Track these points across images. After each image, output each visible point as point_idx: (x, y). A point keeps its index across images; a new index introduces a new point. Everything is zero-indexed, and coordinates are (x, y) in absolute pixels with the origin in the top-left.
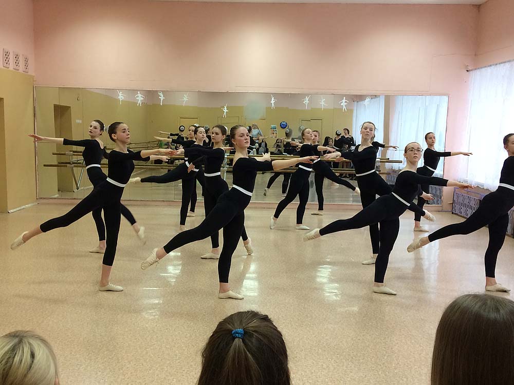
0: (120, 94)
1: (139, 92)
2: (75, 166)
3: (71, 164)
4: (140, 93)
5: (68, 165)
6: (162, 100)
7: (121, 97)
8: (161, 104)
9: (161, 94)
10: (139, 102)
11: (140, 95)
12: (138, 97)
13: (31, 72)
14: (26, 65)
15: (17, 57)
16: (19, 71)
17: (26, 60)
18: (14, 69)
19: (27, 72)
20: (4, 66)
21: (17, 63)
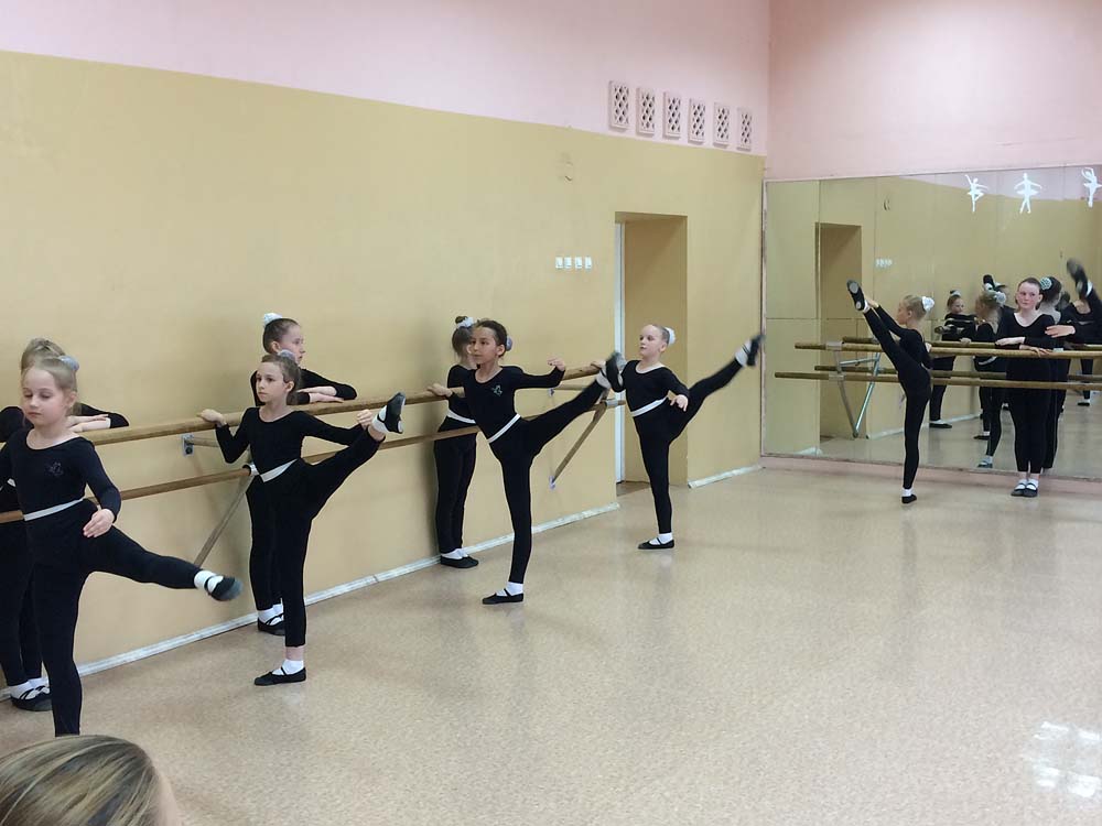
0: (974, 185)
1: (1025, 176)
2: (847, 378)
3: (839, 373)
4: (1029, 179)
5: (831, 374)
6: (1092, 191)
7: (975, 191)
8: (1090, 203)
9: (1091, 176)
10: (1027, 200)
11: (1027, 182)
12: (1022, 187)
13: (759, 147)
14: (746, 135)
15: (722, 115)
16: (728, 149)
17: (746, 121)
18: (715, 144)
19: (748, 150)
20: (690, 141)
21: (722, 130)
